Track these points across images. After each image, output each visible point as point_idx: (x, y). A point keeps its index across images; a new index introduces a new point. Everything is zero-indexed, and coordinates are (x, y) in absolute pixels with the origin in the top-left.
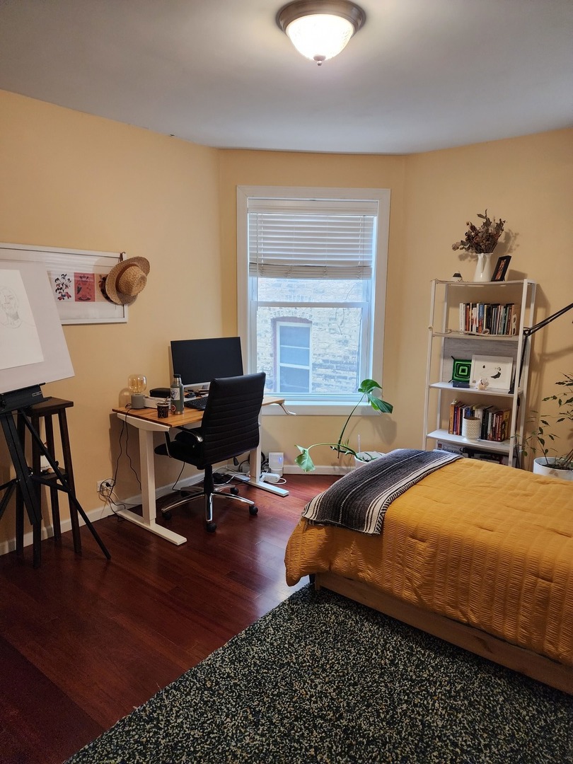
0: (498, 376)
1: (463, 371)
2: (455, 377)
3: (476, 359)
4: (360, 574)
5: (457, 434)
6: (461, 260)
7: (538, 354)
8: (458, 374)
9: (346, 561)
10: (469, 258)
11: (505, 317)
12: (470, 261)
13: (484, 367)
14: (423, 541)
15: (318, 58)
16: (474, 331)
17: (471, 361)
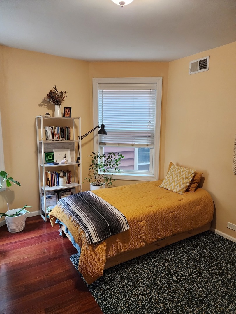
0: (65, 157)
1: (50, 157)
2: (47, 161)
3: (55, 151)
4: (122, 251)
5: (53, 186)
6: (40, 106)
7: (76, 146)
8: (48, 159)
9: (114, 250)
10: (44, 106)
11: (68, 132)
12: (44, 107)
13: (59, 154)
14: (142, 221)
15: (122, 3)
16: (56, 139)
17: (53, 152)
